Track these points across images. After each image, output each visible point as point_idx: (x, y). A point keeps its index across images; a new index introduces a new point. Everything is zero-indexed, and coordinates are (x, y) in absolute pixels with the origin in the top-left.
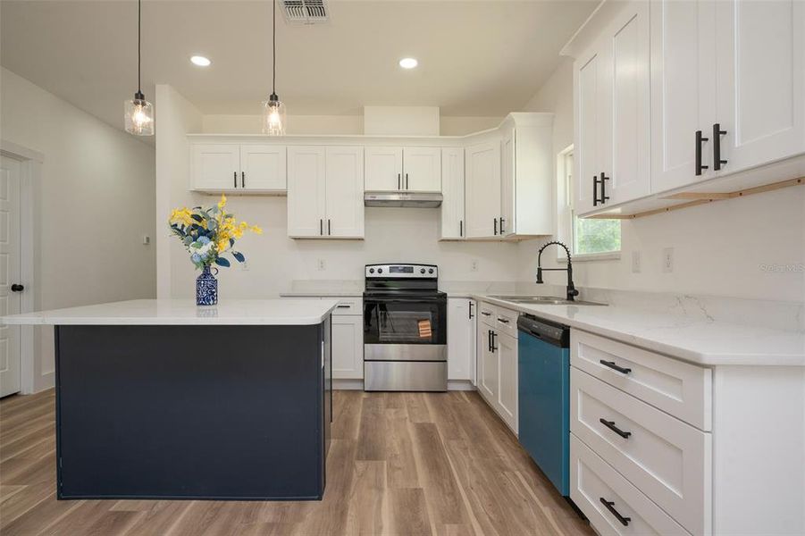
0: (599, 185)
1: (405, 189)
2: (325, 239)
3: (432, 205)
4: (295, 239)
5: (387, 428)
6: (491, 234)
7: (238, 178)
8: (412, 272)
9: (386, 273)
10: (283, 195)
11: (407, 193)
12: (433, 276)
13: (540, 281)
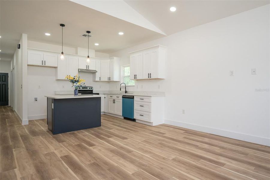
0: (135, 76)
1: (88, 69)
3: (94, 73)
6: (107, 80)
8: (87, 89)
9: (81, 89)
12: (92, 89)
13: (121, 90)
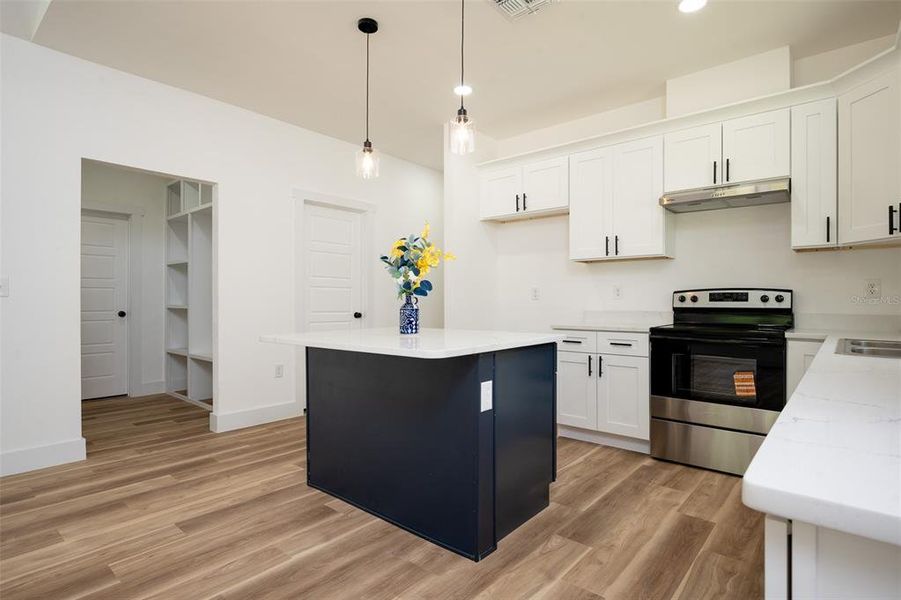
1: (725, 182)
2: (611, 259)
3: (777, 199)
4: (586, 262)
5: (636, 509)
6: (884, 233)
7: (521, 201)
8: (747, 300)
9: (704, 302)
10: (565, 213)
11: (729, 187)
12: (786, 305)
